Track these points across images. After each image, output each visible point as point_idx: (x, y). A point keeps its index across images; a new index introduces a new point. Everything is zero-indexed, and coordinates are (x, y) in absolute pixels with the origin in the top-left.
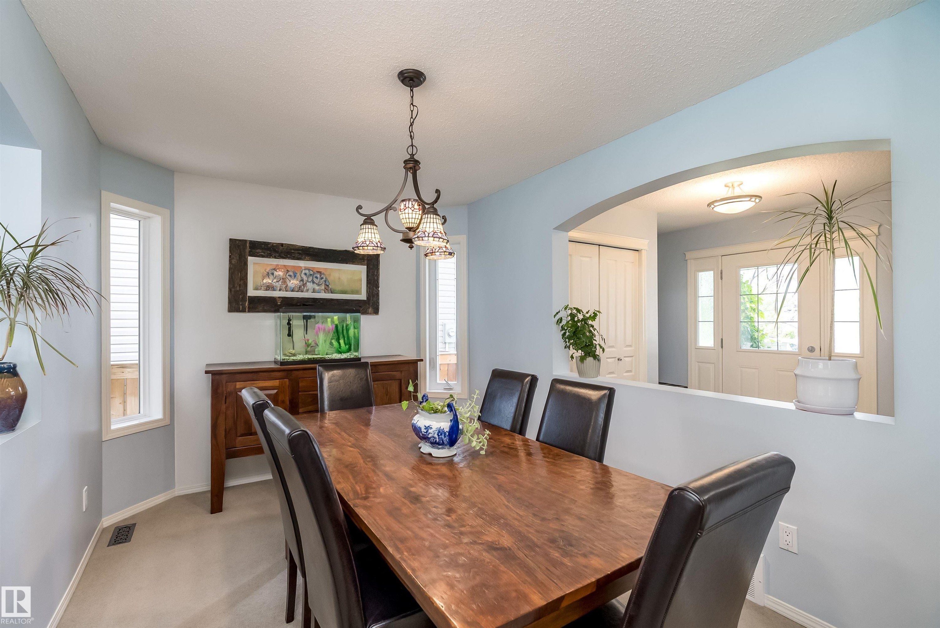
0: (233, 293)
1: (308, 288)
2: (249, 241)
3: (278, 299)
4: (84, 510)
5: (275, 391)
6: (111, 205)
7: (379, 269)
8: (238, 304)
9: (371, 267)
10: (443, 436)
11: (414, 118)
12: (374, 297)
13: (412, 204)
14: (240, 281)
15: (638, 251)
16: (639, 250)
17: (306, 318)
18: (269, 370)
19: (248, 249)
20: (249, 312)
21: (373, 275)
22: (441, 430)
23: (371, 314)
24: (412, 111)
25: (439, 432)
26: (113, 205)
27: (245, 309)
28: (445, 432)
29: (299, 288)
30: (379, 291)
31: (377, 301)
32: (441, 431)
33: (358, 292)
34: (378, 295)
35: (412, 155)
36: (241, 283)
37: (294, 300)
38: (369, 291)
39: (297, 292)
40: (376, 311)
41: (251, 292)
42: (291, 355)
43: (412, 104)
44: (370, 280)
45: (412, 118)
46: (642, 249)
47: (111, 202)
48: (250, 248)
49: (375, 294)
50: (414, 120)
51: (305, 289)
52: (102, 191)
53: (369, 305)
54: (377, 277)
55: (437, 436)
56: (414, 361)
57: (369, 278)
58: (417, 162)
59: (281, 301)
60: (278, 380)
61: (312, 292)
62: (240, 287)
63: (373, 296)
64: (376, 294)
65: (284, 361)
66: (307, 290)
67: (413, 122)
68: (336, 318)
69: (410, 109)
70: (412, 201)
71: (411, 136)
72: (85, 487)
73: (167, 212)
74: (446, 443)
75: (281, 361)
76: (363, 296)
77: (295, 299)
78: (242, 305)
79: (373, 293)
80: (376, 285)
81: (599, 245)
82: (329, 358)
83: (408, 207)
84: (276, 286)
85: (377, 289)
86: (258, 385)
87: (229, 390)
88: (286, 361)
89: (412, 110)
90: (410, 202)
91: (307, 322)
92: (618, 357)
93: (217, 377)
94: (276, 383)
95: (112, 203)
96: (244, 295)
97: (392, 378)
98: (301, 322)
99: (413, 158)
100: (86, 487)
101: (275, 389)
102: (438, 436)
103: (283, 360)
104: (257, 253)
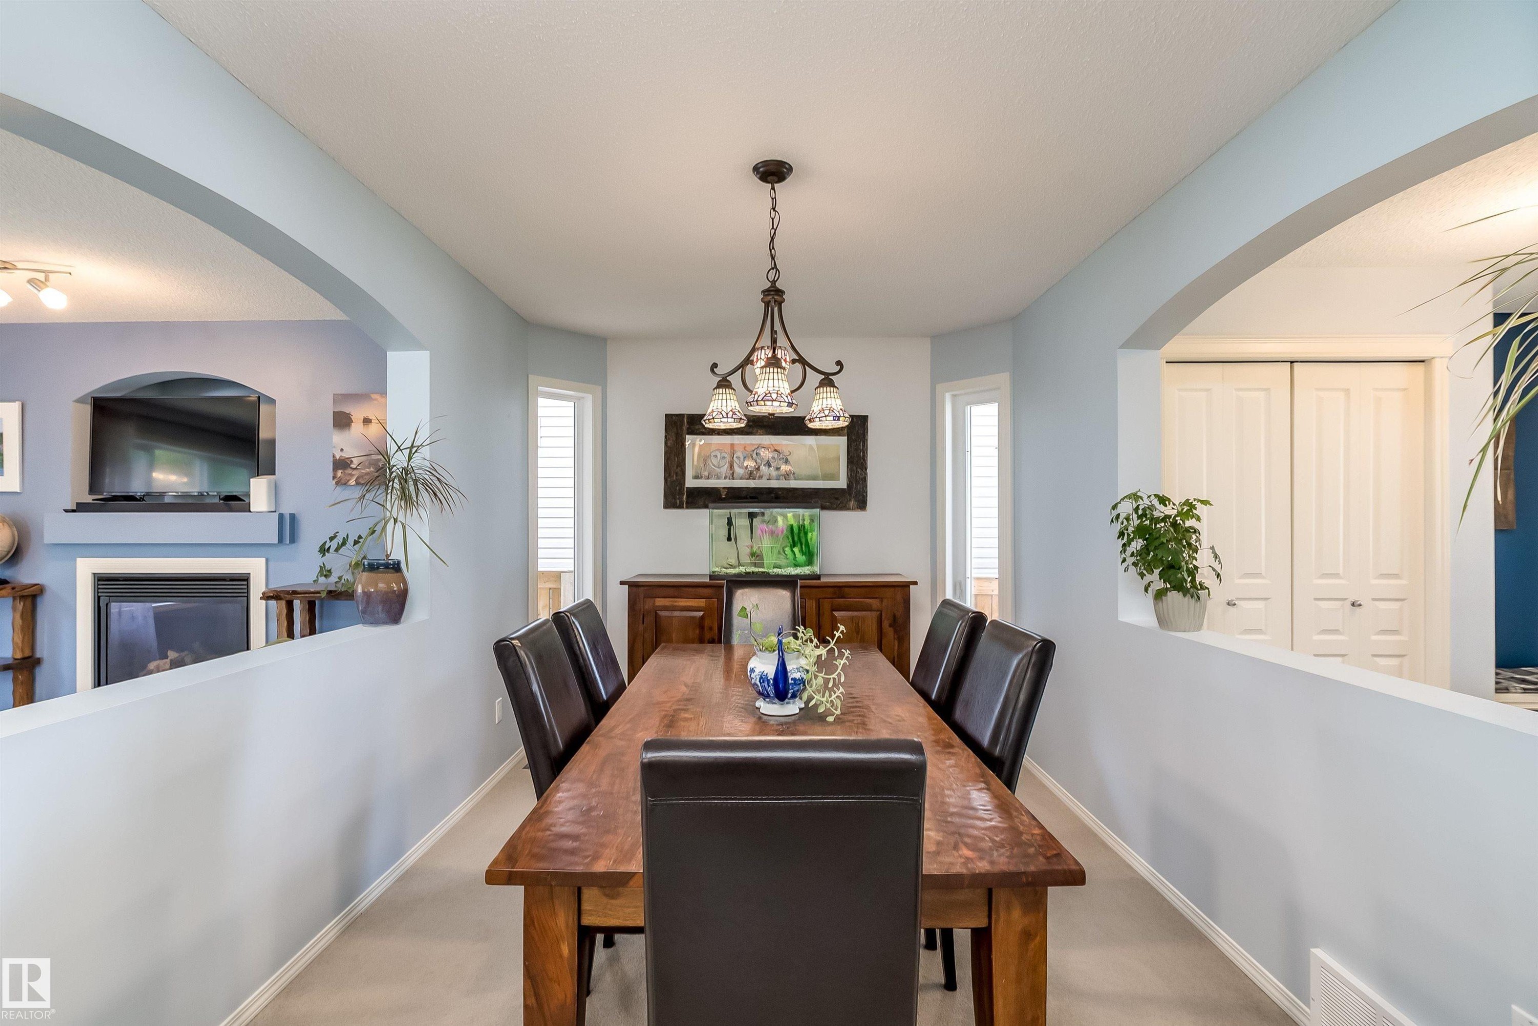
0: (669, 484)
1: (762, 474)
2: (687, 414)
3: (722, 490)
4: (497, 723)
5: (701, 613)
6: (539, 390)
7: (867, 440)
8: (675, 499)
9: (854, 437)
10: (766, 684)
11: (775, 228)
12: (859, 483)
13: (765, 354)
14: (677, 468)
15: (1423, 361)
16: (1427, 360)
17: (752, 516)
18: (691, 585)
19: (685, 426)
20: (687, 508)
21: (857, 449)
22: (764, 675)
23: (853, 510)
24: (773, 219)
25: (761, 678)
26: (540, 388)
27: (683, 504)
28: (769, 678)
29: (751, 473)
30: (866, 474)
31: (863, 489)
32: (763, 677)
33: (834, 477)
34: (864, 480)
35: (774, 282)
36: (678, 470)
37: (744, 491)
38: (851, 475)
39: (747, 479)
40: (862, 504)
41: (690, 483)
42: (728, 566)
43: (774, 209)
44: (851, 457)
45: (773, 228)
46: (1433, 358)
47: (539, 386)
48: (688, 424)
49: (859, 478)
50: (775, 230)
51: (758, 475)
52: (529, 375)
53: (850, 495)
54: (864, 452)
55: (759, 684)
56: (905, 584)
57: (851, 455)
58: (780, 292)
59: (727, 494)
60: (704, 600)
61: (768, 479)
62: (677, 476)
63: (857, 482)
64: (862, 479)
65: (714, 574)
66: (761, 477)
67: (775, 233)
68: (790, 515)
69: (771, 217)
70: (765, 350)
71: (772, 255)
72: (499, 698)
73: (599, 389)
74: (772, 695)
75: (711, 574)
76: (841, 483)
77: (744, 489)
78: (679, 499)
79: (856, 478)
80: (862, 464)
81: (1292, 362)
82: (774, 574)
83: (761, 358)
84: (720, 473)
85: (862, 470)
86: (680, 603)
87: (647, 607)
88: (716, 573)
89: (773, 216)
90: (763, 351)
91: (752, 520)
92: (1352, 599)
93: (634, 589)
94: (701, 603)
95: (541, 387)
96: (682, 487)
97: (868, 608)
98: (746, 522)
99: (775, 286)
100: (501, 698)
101: (701, 611)
102: (761, 683)
103: (713, 572)
104: (697, 430)
